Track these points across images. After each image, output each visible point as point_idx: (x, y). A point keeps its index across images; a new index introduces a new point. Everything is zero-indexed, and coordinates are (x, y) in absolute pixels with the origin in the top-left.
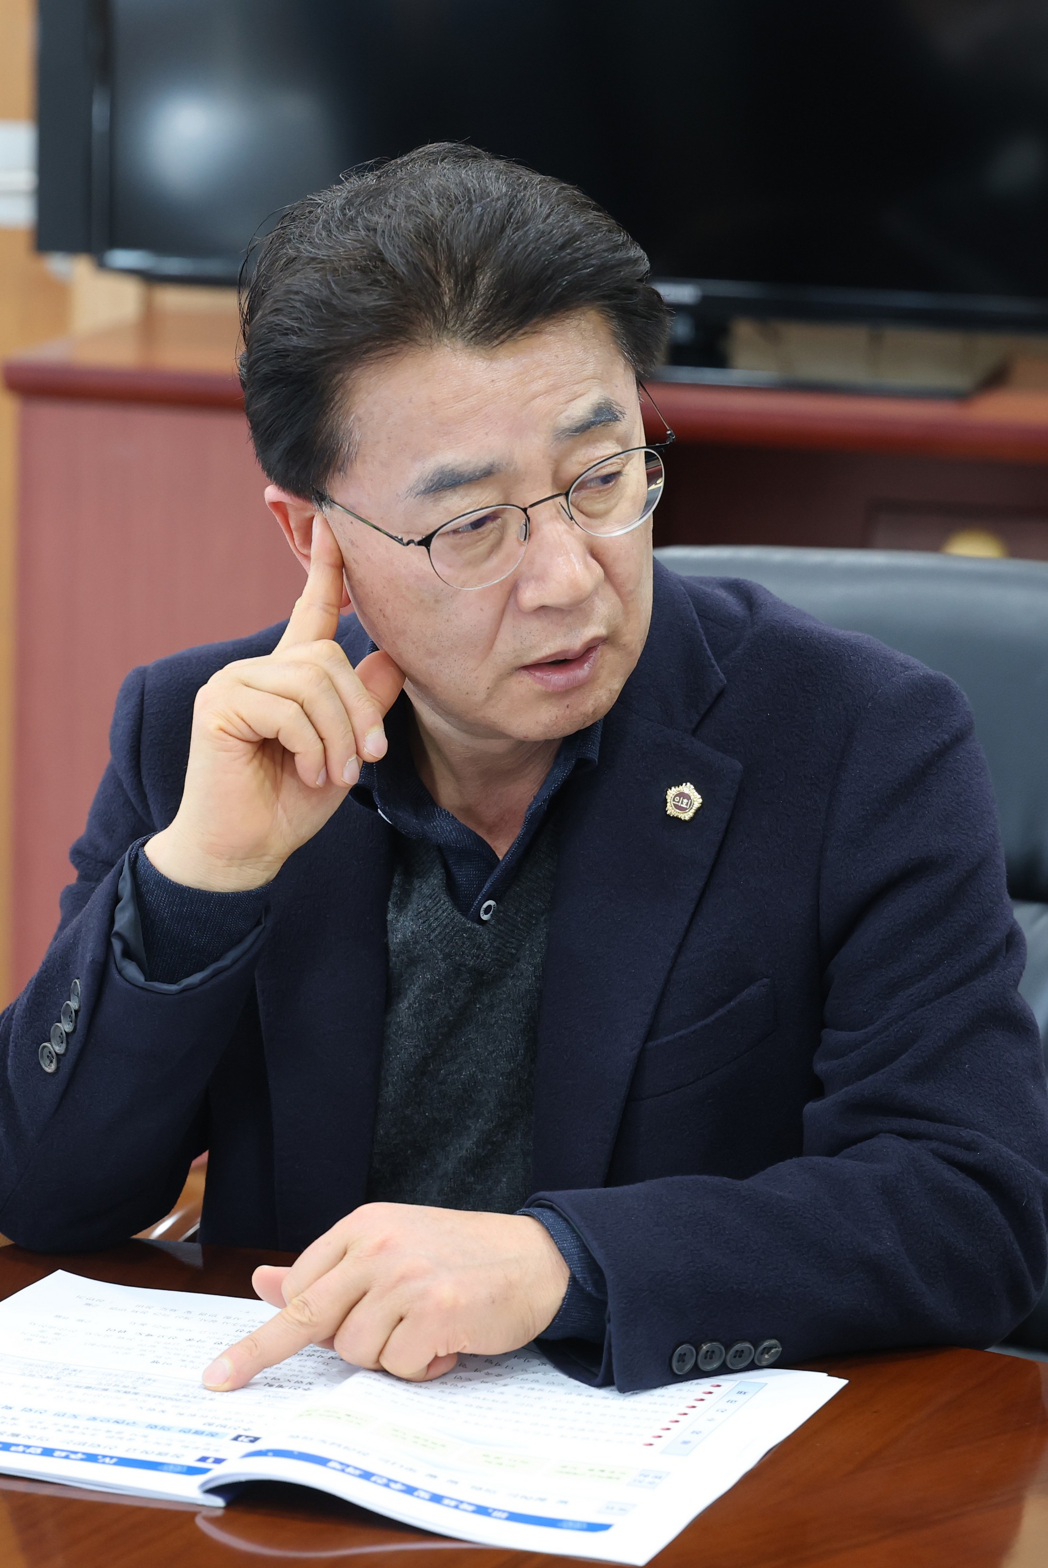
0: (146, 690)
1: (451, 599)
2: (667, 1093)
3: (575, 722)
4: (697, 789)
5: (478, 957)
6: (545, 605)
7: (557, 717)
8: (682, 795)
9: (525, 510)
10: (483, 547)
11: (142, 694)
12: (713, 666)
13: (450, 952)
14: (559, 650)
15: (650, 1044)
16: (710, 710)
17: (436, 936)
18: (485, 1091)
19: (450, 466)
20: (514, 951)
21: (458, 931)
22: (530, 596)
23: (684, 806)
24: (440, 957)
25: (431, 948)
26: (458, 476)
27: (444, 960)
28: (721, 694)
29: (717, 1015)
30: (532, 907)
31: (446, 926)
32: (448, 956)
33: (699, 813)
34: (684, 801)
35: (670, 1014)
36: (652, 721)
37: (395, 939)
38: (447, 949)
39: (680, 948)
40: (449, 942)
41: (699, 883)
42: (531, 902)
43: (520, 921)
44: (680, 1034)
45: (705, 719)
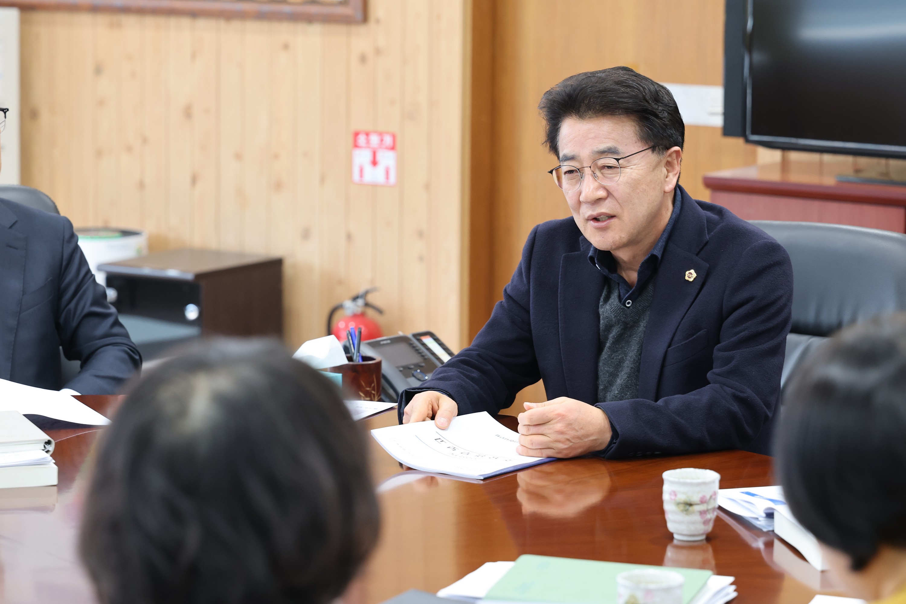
2: (673, 364)
4: (695, 272)
5: (625, 318)
8: (691, 273)
11: (536, 233)
12: (706, 235)
15: (669, 349)
16: (703, 248)
17: (613, 310)
20: (638, 318)
22: (581, 198)
23: (690, 277)
24: (613, 317)
25: (612, 313)
28: (707, 243)
29: (689, 340)
30: (644, 305)
31: (616, 307)
32: (615, 316)
33: (695, 279)
34: (691, 275)
35: (676, 339)
36: (685, 251)
37: (601, 310)
38: (615, 314)
39: (682, 319)
40: (616, 312)
41: (691, 301)
42: (644, 303)
43: (640, 308)
44: (677, 345)
45: (701, 250)
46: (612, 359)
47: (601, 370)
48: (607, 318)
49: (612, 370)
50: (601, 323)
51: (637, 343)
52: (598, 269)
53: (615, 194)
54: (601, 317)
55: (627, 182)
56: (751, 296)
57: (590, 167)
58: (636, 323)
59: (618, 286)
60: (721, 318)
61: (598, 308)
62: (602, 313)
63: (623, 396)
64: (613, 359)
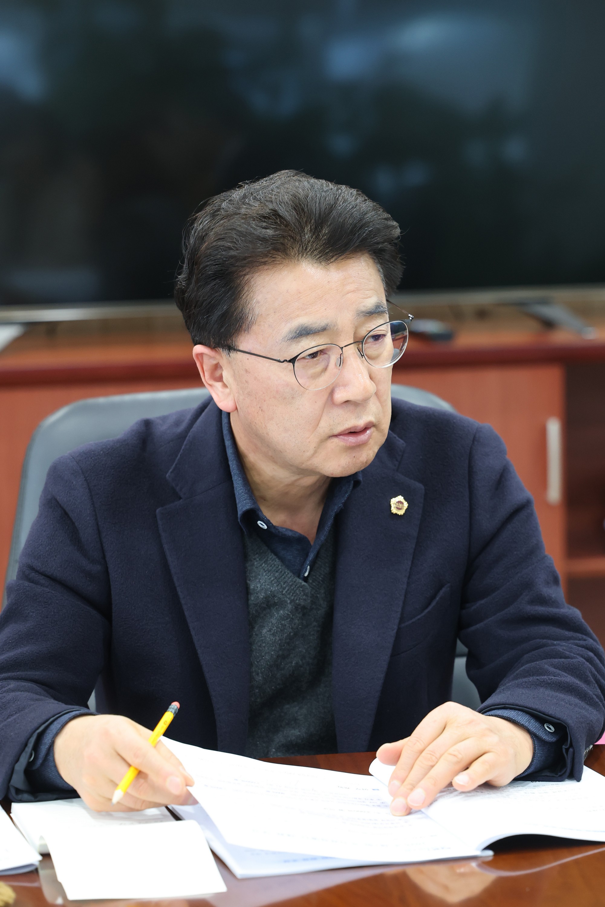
1: (300, 396)
2: (412, 648)
3: (357, 466)
4: (405, 499)
6: (349, 400)
7: (349, 463)
8: (398, 502)
9: (342, 348)
10: (319, 368)
13: (294, 599)
14: (353, 426)
15: (403, 627)
19: (306, 325)
21: (298, 587)
22: (340, 396)
23: (399, 508)
24: (289, 602)
25: (283, 598)
26: (310, 329)
27: (290, 603)
28: (404, 450)
29: (432, 605)
33: (406, 510)
34: (400, 505)
35: (410, 610)
44: (416, 618)
45: (400, 462)
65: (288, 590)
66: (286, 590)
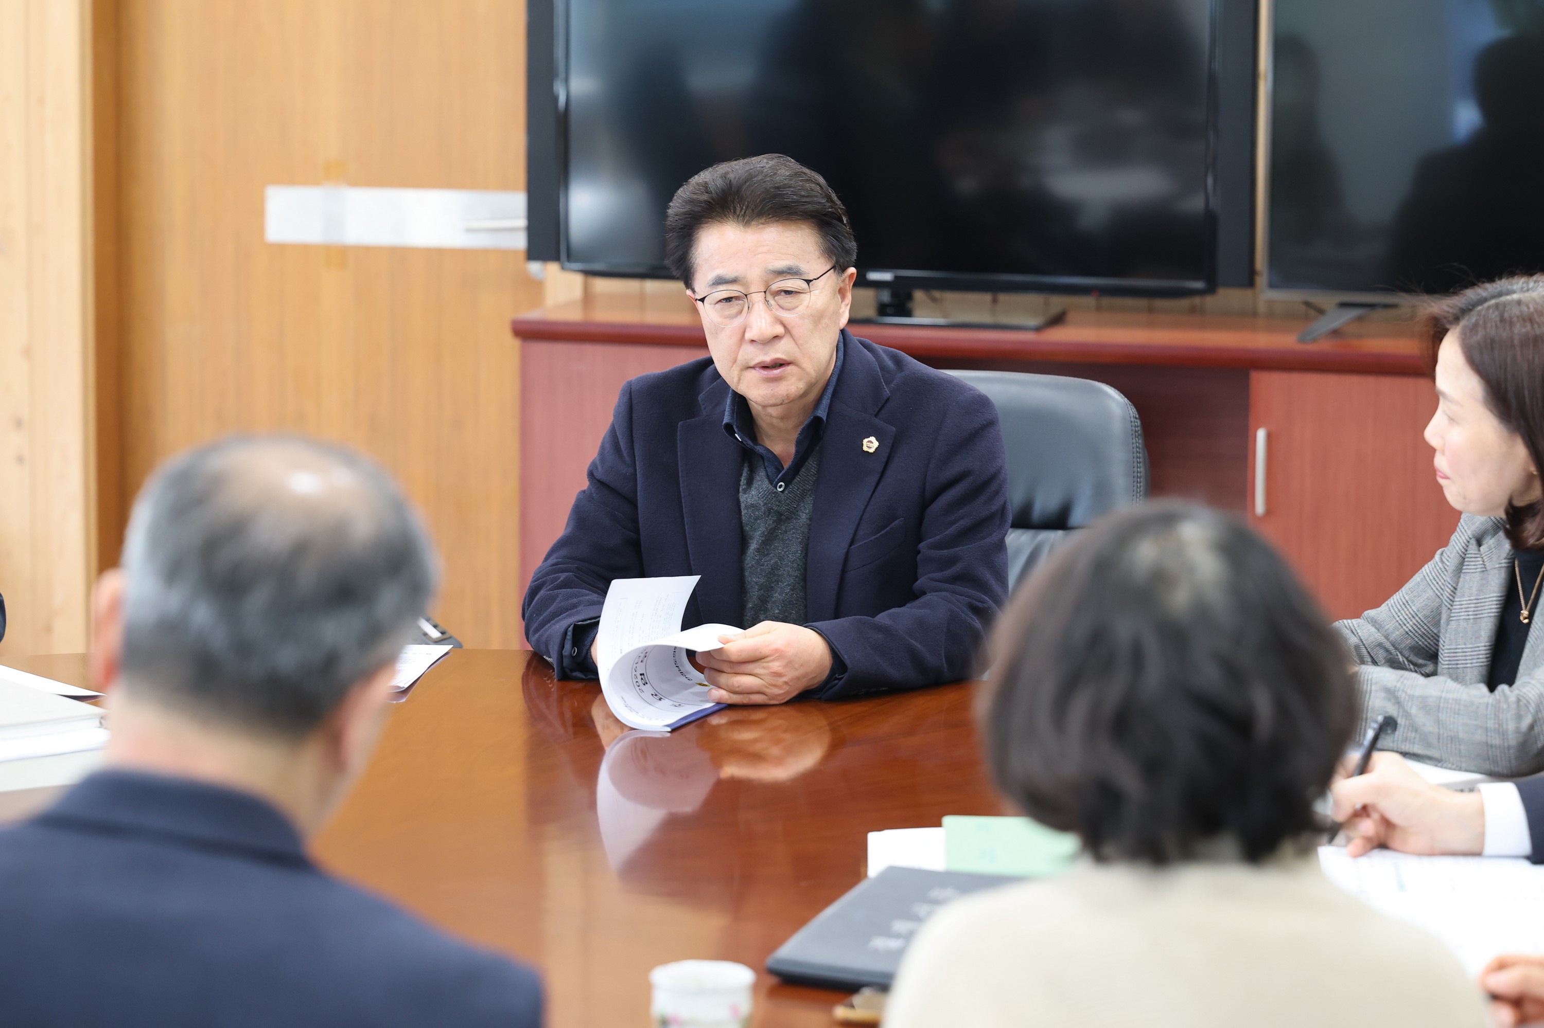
0: (632, 391)
2: (859, 568)
3: (776, 398)
4: (877, 440)
5: (779, 506)
8: (871, 442)
11: (630, 393)
12: (884, 388)
13: (767, 502)
14: (762, 361)
15: (852, 547)
16: (883, 406)
17: (761, 496)
18: (781, 569)
19: (721, 275)
20: (795, 506)
21: (770, 493)
22: (749, 335)
23: (870, 446)
24: (762, 504)
25: (759, 500)
26: (728, 279)
27: (764, 506)
28: (888, 399)
29: (881, 533)
30: (804, 487)
31: (765, 491)
32: (765, 504)
33: (877, 449)
34: (871, 444)
35: (861, 533)
36: (858, 411)
37: (743, 497)
38: (765, 501)
39: (866, 506)
40: (766, 498)
41: (876, 479)
42: (804, 485)
43: (799, 493)
44: (864, 542)
45: (880, 410)
46: (761, 566)
47: (748, 582)
48: (753, 507)
49: (762, 580)
50: (743, 514)
51: (800, 542)
52: (735, 441)
53: (795, 332)
54: (743, 505)
55: (811, 315)
56: (966, 470)
57: (765, 292)
58: (792, 514)
59: (762, 463)
60: (925, 502)
61: (738, 492)
62: (745, 499)
63: (786, 616)
64: (763, 565)
65: (763, 494)
66: (761, 494)
